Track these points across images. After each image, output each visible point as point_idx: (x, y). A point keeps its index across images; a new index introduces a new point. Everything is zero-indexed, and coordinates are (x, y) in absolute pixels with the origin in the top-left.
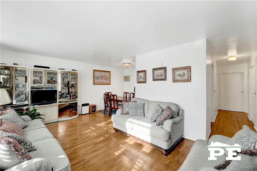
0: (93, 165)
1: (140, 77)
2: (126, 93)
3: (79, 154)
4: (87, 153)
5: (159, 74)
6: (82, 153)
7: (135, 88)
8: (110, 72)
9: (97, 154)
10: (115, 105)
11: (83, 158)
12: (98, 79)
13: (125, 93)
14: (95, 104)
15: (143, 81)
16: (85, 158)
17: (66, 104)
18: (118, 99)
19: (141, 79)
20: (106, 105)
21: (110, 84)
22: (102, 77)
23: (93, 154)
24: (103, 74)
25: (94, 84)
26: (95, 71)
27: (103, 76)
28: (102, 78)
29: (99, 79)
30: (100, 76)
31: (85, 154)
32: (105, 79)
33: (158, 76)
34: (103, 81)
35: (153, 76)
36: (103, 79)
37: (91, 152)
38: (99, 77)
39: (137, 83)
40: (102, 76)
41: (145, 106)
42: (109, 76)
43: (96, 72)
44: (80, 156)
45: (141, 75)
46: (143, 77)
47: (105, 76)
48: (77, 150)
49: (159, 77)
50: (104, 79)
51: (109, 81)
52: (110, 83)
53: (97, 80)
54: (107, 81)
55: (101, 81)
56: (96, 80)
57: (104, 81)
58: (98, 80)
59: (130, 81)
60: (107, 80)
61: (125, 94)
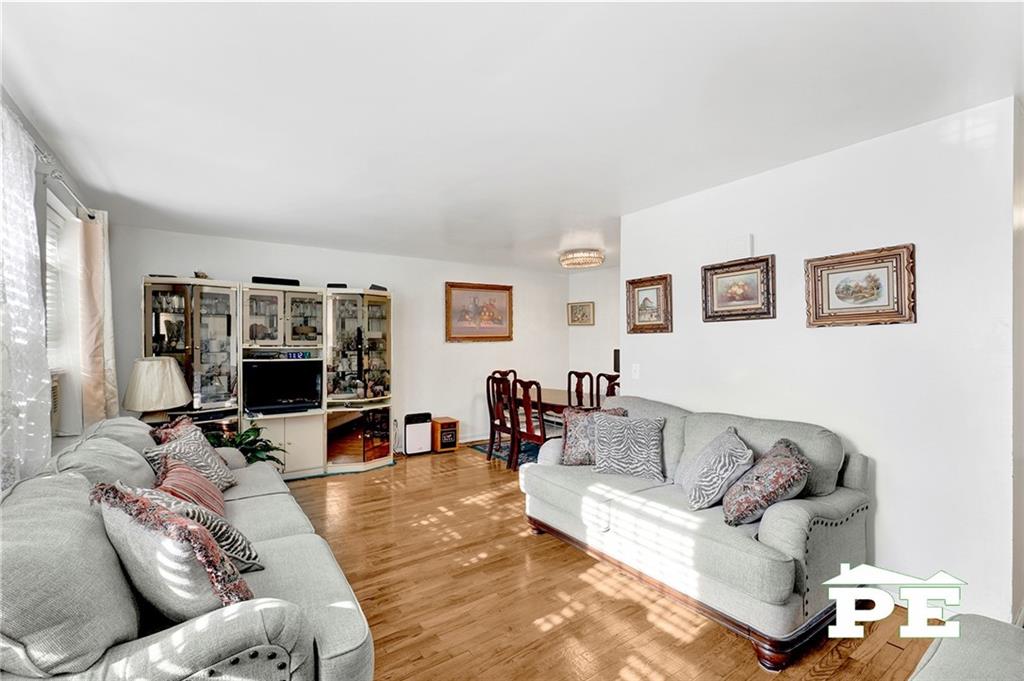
0: (452, 657)
1: (643, 308)
2: (580, 376)
3: (399, 603)
4: (428, 607)
5: (735, 289)
6: (409, 600)
7: (617, 353)
8: (509, 289)
9: (467, 614)
10: (535, 424)
11: (415, 622)
12: (462, 319)
13: (573, 375)
14: (454, 417)
15: (654, 321)
16: (423, 624)
17: (350, 412)
18: (543, 401)
19: (647, 317)
20: (497, 422)
21: (512, 339)
22: (479, 311)
23: (451, 612)
24: (484, 297)
25: (449, 338)
26: (450, 286)
27: (483, 307)
28: (480, 314)
29: (467, 317)
30: (471, 306)
31: (423, 608)
32: (492, 319)
33: (732, 298)
34: (482, 325)
35: (705, 302)
36: (481, 320)
37: (444, 604)
38: (467, 312)
39: (628, 333)
40: (481, 304)
41: (665, 431)
42: (504, 304)
43: (455, 292)
44: (403, 611)
45: (646, 299)
46: (655, 305)
47: (490, 307)
48: (392, 589)
49: (735, 303)
50: (485, 317)
51: (506, 325)
52: (511, 332)
53: (460, 323)
54: (499, 326)
55: (474, 325)
56: (455, 324)
57: (485, 325)
58: (466, 324)
59: (594, 324)
60: (500, 322)
61: (574, 379)
